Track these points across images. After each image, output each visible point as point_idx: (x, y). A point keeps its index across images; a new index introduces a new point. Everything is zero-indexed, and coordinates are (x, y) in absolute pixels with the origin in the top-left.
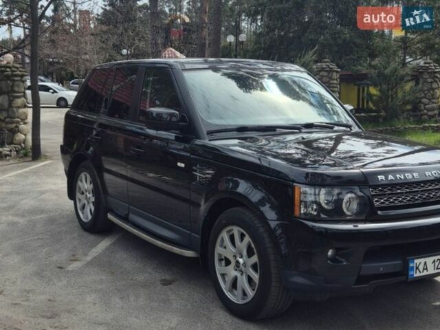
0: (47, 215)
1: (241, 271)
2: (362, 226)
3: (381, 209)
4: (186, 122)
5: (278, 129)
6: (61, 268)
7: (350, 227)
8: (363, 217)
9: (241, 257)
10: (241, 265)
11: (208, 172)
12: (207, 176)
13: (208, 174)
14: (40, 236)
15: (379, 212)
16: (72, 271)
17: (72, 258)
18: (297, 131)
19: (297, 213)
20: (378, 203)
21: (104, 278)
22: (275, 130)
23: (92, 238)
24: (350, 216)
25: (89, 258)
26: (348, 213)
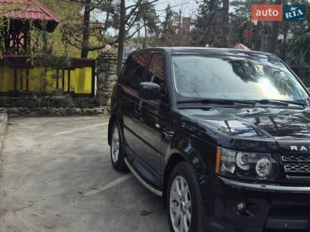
0: (97, 155)
1: (184, 212)
2: (269, 187)
3: (290, 174)
4: (165, 94)
5: (235, 103)
6: (80, 193)
7: (259, 186)
8: (273, 180)
9: (184, 201)
10: (183, 207)
11: (171, 132)
12: (170, 135)
13: (171, 134)
14: (83, 169)
15: (288, 176)
16: (86, 196)
17: (94, 187)
18: (252, 105)
19: (217, 171)
20: (288, 169)
21: (104, 204)
22: (233, 104)
23: (116, 174)
24: (263, 177)
25: (104, 188)
26: (261, 175)
